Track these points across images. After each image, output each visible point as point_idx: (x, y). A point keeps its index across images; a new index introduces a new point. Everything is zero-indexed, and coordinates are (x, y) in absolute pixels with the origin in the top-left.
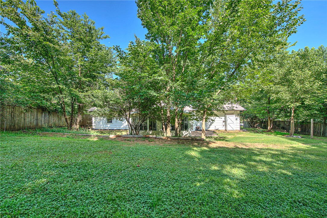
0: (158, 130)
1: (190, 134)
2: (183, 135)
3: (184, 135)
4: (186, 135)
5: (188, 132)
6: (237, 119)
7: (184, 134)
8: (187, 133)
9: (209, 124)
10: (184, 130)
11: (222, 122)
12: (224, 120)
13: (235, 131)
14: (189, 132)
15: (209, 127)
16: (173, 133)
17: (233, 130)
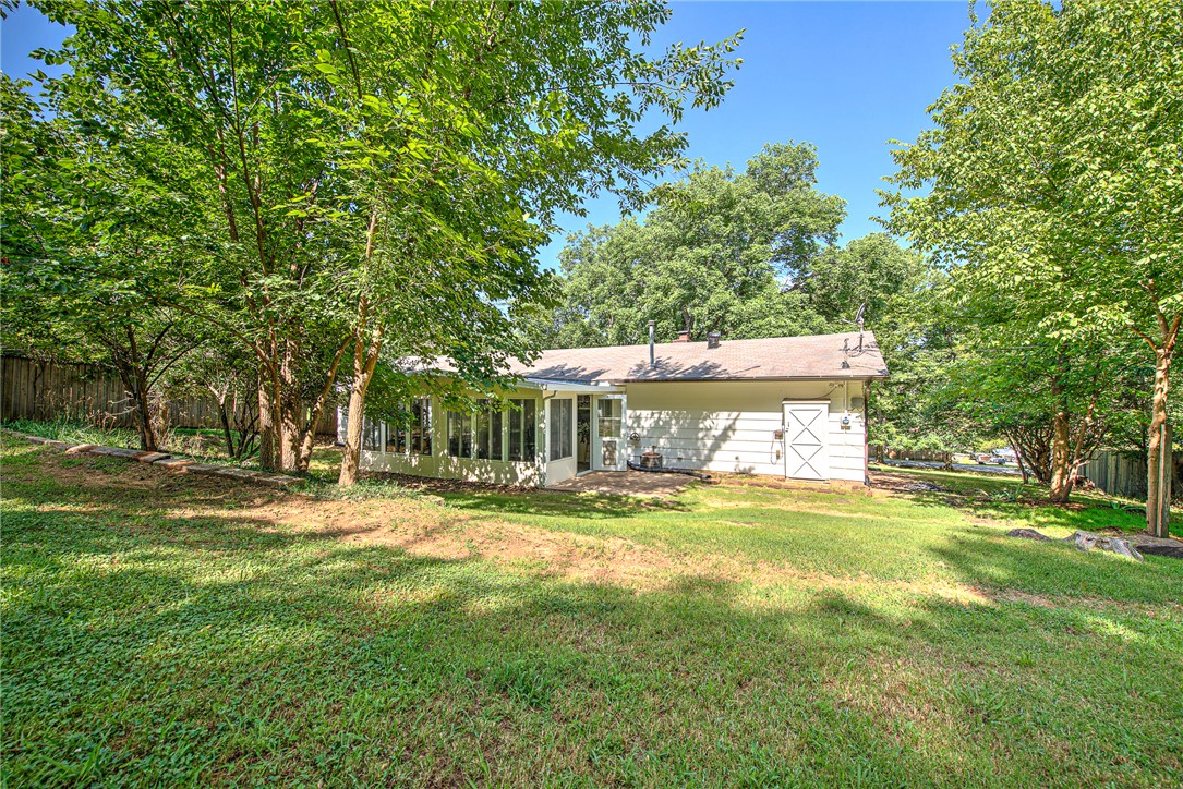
0: (437, 455)
1: (541, 475)
2: (517, 478)
3: (520, 480)
4: (529, 479)
5: (533, 466)
6: (846, 426)
7: (521, 477)
8: (530, 471)
9: (709, 443)
10: (519, 459)
11: (771, 436)
12: (779, 427)
13: (827, 487)
14: (538, 469)
15: (709, 459)
16: (483, 470)
17: (817, 477)
